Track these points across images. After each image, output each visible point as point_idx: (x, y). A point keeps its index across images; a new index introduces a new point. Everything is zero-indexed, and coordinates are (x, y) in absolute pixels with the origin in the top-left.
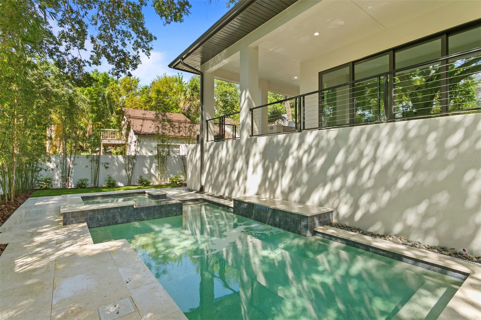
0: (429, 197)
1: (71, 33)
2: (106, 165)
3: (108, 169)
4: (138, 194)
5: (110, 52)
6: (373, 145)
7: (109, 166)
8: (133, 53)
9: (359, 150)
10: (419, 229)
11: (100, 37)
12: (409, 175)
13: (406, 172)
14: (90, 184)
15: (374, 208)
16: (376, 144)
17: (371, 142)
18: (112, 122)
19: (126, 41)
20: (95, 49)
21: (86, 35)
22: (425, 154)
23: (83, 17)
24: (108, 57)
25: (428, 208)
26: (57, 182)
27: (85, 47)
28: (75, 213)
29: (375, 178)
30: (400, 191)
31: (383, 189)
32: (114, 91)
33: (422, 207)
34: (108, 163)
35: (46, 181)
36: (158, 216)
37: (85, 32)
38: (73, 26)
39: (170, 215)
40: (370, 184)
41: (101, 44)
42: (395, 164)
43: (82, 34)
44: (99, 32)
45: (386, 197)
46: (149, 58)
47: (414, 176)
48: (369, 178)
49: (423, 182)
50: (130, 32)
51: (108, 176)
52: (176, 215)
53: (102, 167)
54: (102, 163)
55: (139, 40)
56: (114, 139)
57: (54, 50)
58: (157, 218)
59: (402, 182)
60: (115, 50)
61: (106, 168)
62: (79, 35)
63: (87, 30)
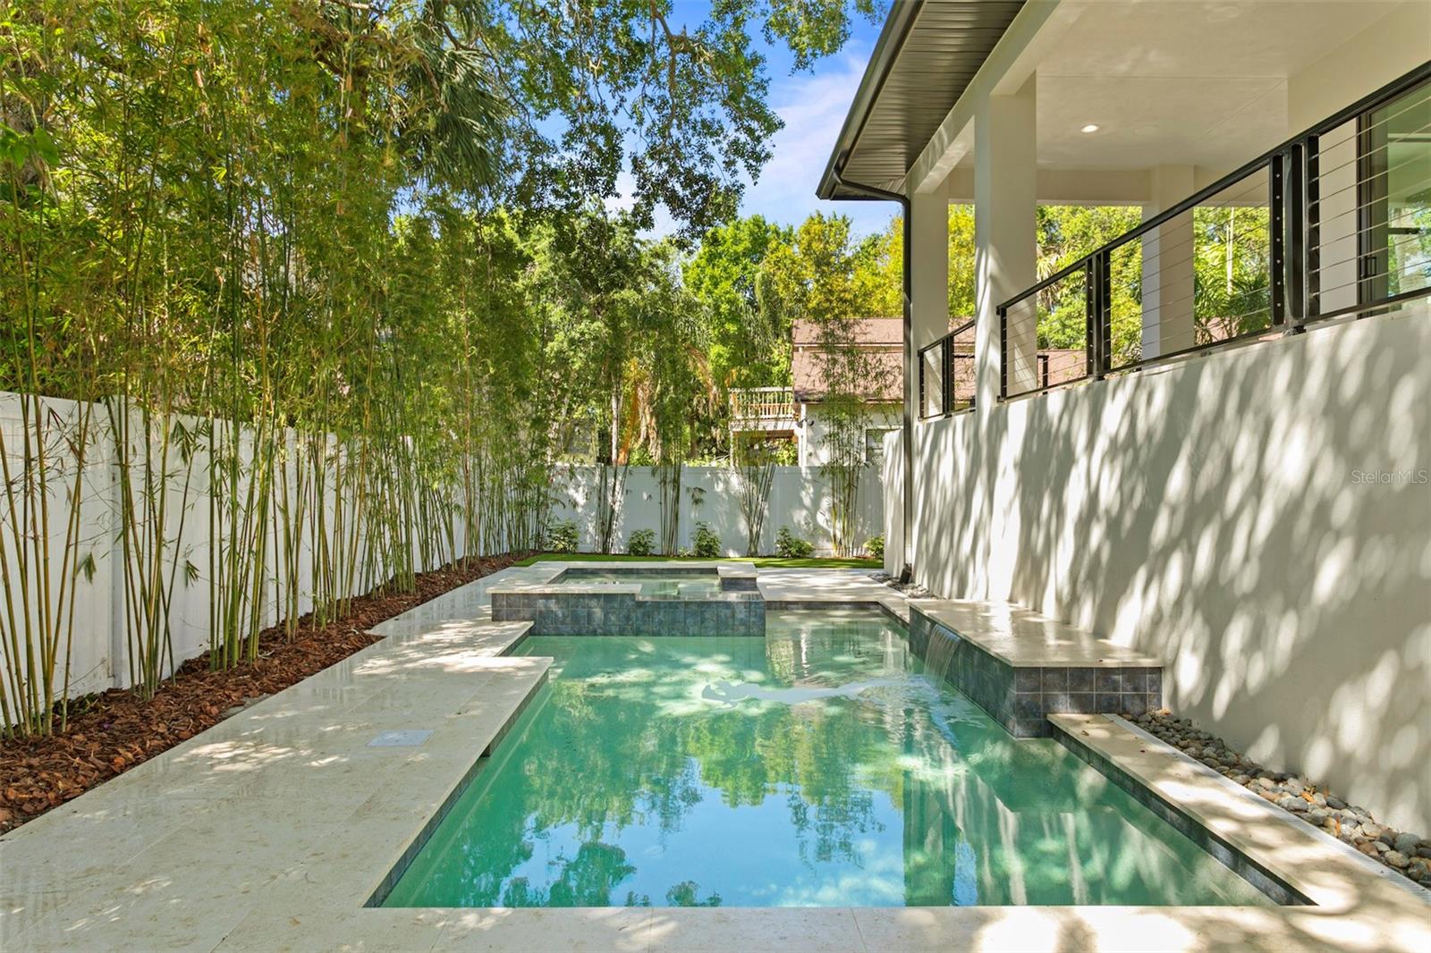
0: (1398, 641)
1: (587, 162)
2: (698, 495)
3: (700, 504)
4: (701, 573)
5: (678, 187)
6: (1255, 431)
7: (703, 496)
8: (725, 180)
9: (1222, 447)
10: (1372, 768)
11: (654, 153)
12: (1345, 547)
13: (1338, 535)
14: (657, 543)
15: (1257, 673)
16: (1261, 427)
17: (1249, 418)
18: (778, 364)
19: (712, 149)
20: (642, 187)
21: (620, 157)
22: (1388, 465)
23: (616, 112)
24: (674, 201)
25: (1396, 688)
26: (589, 536)
27: (618, 190)
28: (512, 598)
29: (1262, 558)
30: (1323, 609)
31: (1278, 600)
32: (779, 269)
33: (1380, 682)
34: (701, 490)
35: (565, 533)
36: (694, 629)
37: (617, 151)
38: (591, 144)
39: (729, 631)
40: (1247, 581)
41: (656, 169)
42: (1310, 506)
43: (611, 158)
44: (649, 140)
45: (1285, 635)
46: (755, 183)
47: (1357, 554)
48: (1247, 559)
49: (1382, 581)
50: (719, 122)
51: (699, 526)
52: (747, 634)
53: (685, 500)
54: (688, 490)
55: (743, 137)
56: (767, 416)
57: (565, 211)
58: (694, 635)
59: (1330, 575)
60: (690, 179)
61: (697, 502)
62: (605, 162)
63: (621, 145)
